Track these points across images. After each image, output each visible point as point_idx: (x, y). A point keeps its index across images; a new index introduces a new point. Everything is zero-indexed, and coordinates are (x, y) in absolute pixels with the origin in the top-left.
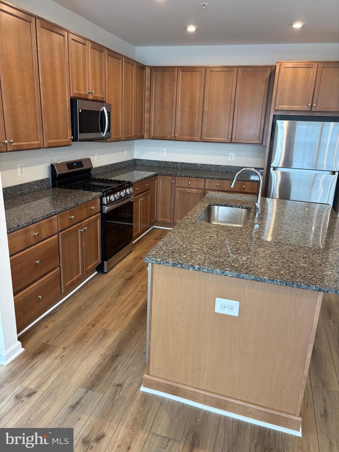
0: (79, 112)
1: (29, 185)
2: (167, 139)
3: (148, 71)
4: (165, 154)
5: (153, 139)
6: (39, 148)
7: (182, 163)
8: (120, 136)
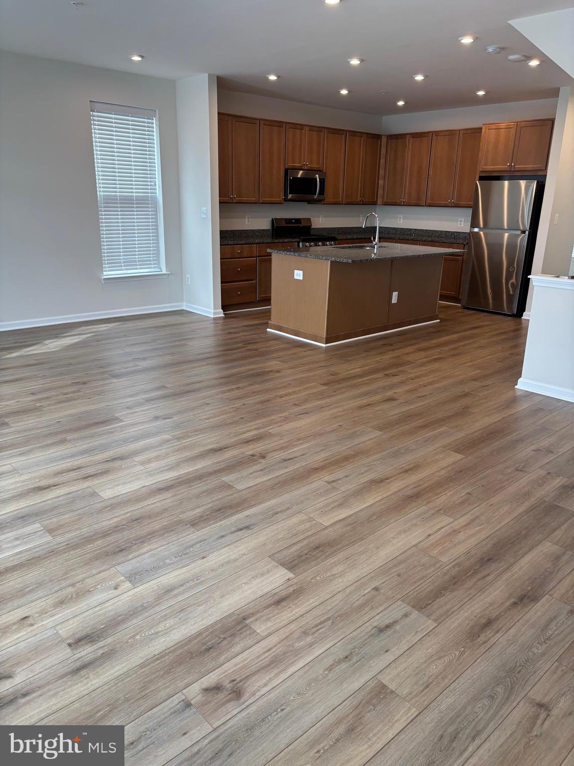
0: (290, 179)
1: (253, 231)
2: (397, 204)
3: (384, 140)
4: (402, 220)
5: (385, 205)
6: (255, 203)
7: (415, 229)
8: (340, 200)
